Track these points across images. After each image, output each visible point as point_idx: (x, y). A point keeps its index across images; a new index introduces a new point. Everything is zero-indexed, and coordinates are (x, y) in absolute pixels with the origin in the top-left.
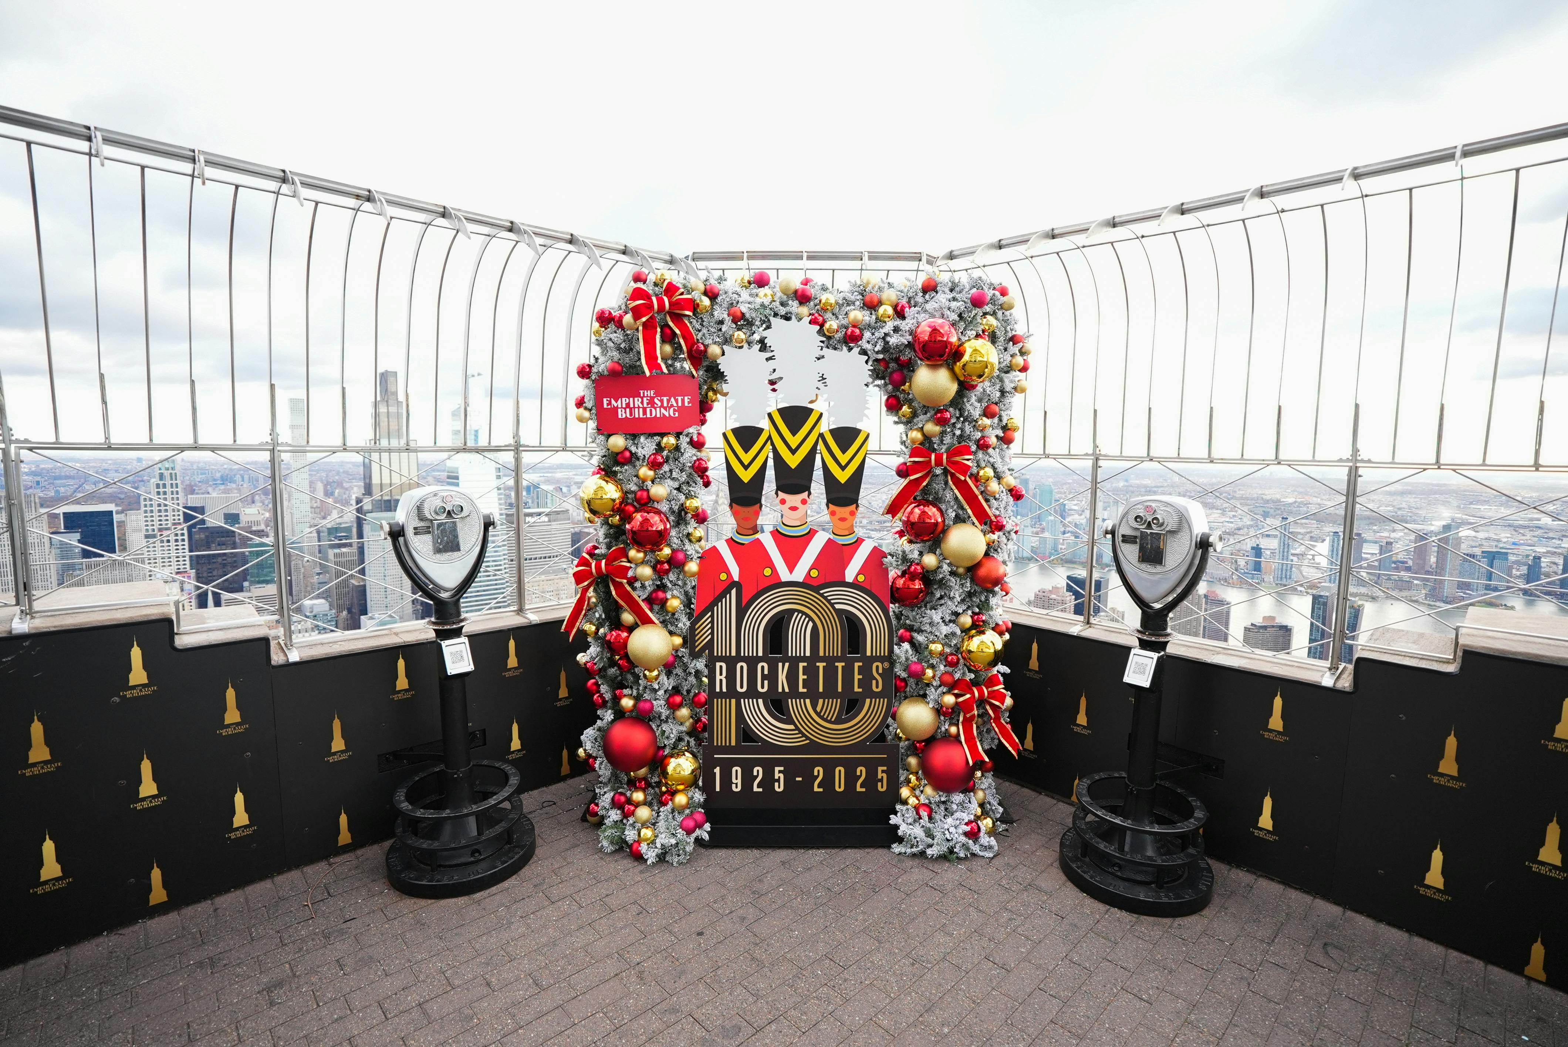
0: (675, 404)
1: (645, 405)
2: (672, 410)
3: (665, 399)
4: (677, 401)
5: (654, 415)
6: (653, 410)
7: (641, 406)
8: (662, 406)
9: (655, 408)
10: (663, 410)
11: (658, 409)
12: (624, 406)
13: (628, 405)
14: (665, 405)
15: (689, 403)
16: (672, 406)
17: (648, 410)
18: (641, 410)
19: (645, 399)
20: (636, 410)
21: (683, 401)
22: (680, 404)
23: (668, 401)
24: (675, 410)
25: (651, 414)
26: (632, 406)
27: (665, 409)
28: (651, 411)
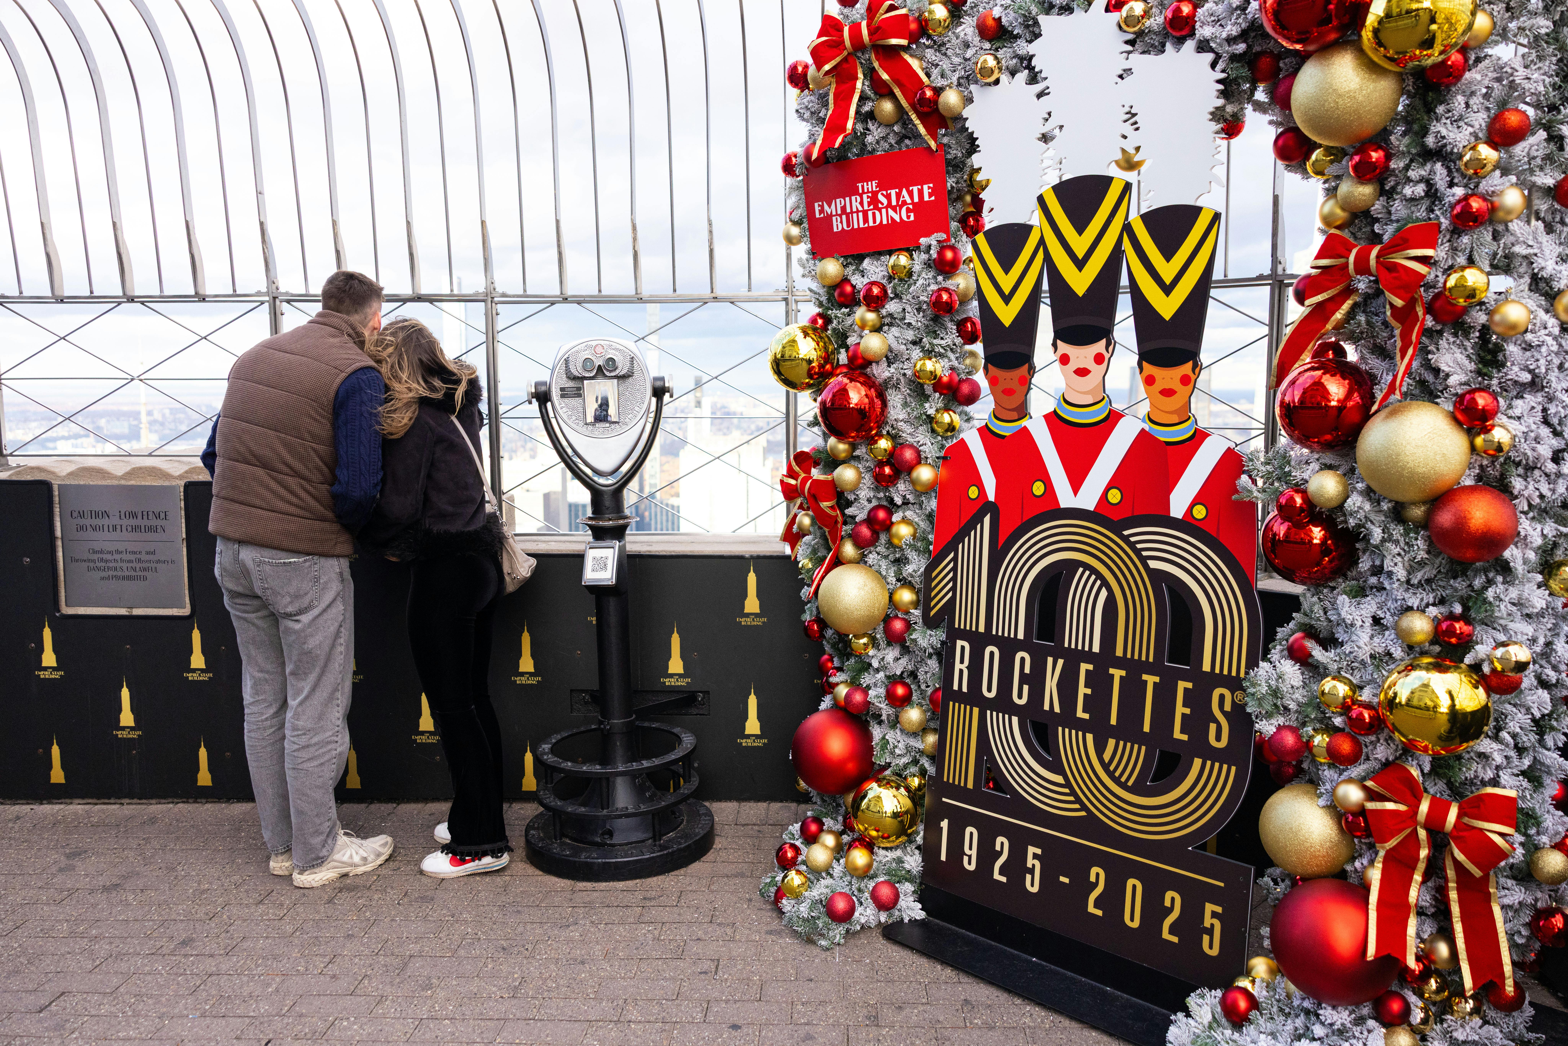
0: (909, 201)
1: (866, 207)
2: (904, 210)
3: (893, 193)
4: (911, 194)
5: (878, 222)
6: (877, 213)
7: (860, 208)
8: (889, 205)
9: (880, 210)
10: (891, 213)
11: (884, 211)
12: (839, 212)
13: (844, 209)
14: (894, 203)
15: (930, 195)
16: (904, 203)
17: (870, 214)
18: (861, 214)
19: (865, 196)
20: (855, 215)
21: (921, 192)
22: (916, 200)
23: (898, 195)
24: (908, 210)
25: (874, 221)
26: (848, 210)
27: (894, 209)
28: (874, 214)
